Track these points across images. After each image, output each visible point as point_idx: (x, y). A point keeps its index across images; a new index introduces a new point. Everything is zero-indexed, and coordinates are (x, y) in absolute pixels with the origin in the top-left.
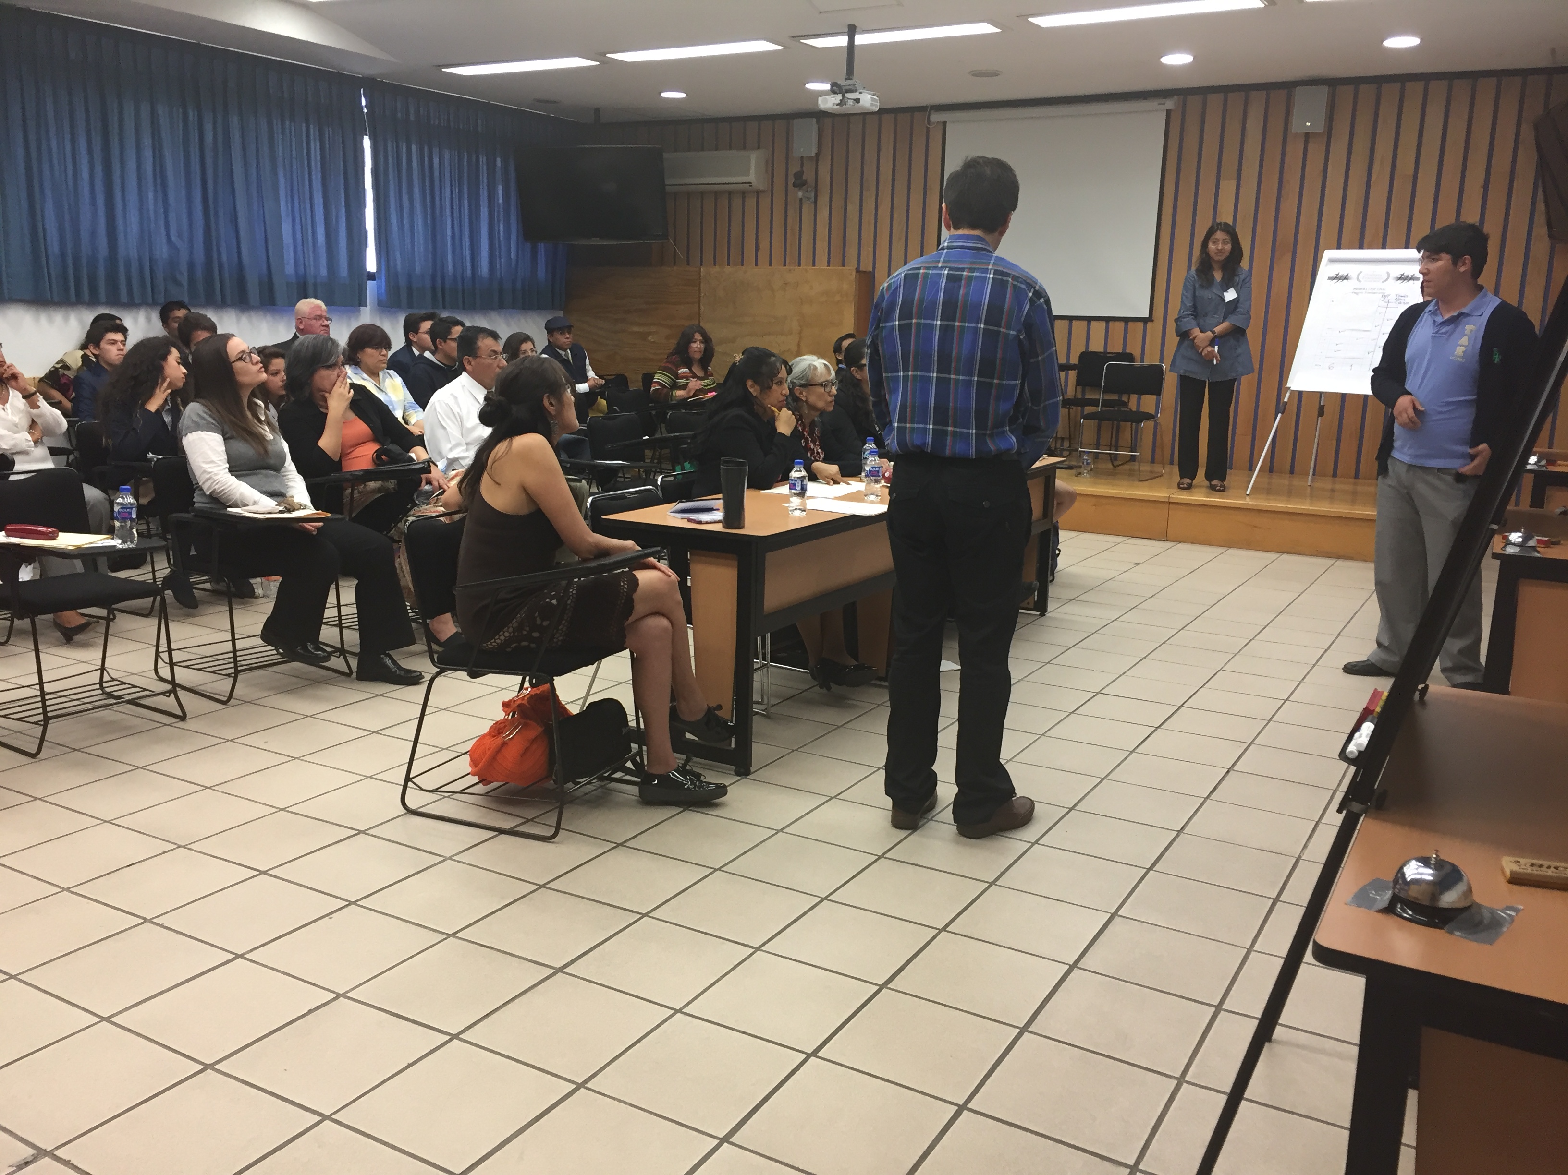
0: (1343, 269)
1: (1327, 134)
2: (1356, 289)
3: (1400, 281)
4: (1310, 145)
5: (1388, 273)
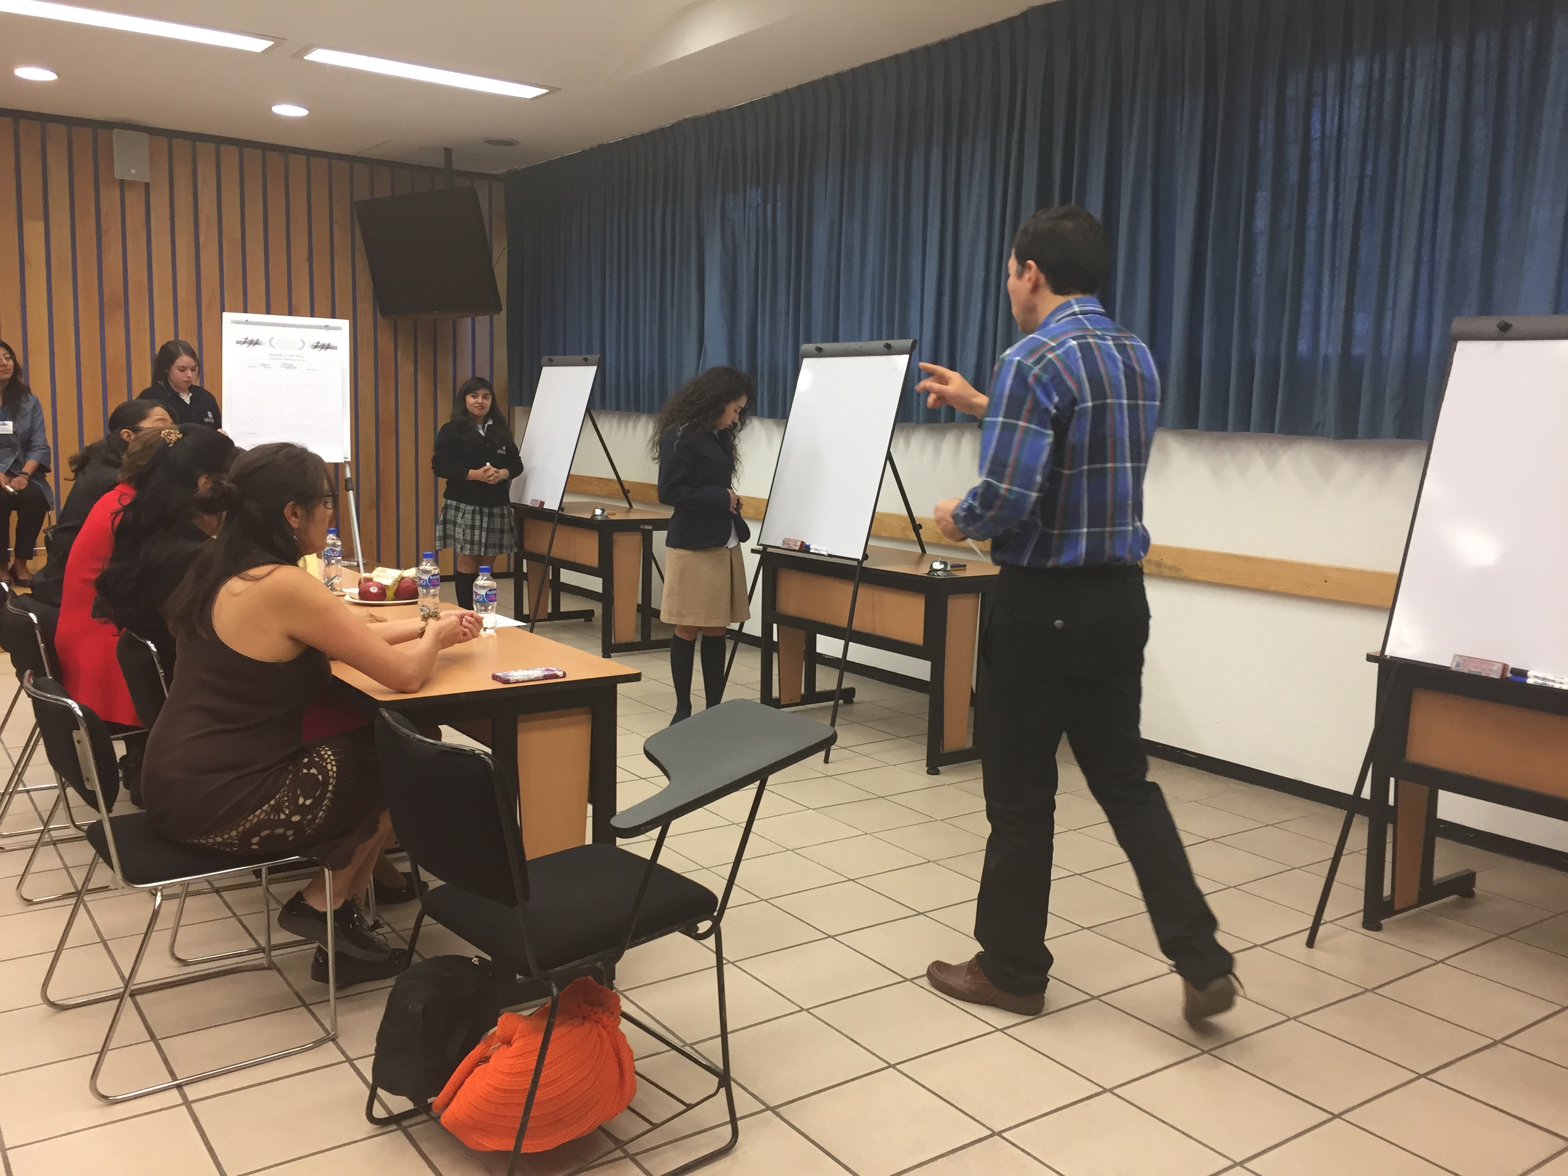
0: (253, 333)
1: (147, 186)
2: (272, 355)
3: (317, 350)
4: (127, 194)
5: (302, 340)
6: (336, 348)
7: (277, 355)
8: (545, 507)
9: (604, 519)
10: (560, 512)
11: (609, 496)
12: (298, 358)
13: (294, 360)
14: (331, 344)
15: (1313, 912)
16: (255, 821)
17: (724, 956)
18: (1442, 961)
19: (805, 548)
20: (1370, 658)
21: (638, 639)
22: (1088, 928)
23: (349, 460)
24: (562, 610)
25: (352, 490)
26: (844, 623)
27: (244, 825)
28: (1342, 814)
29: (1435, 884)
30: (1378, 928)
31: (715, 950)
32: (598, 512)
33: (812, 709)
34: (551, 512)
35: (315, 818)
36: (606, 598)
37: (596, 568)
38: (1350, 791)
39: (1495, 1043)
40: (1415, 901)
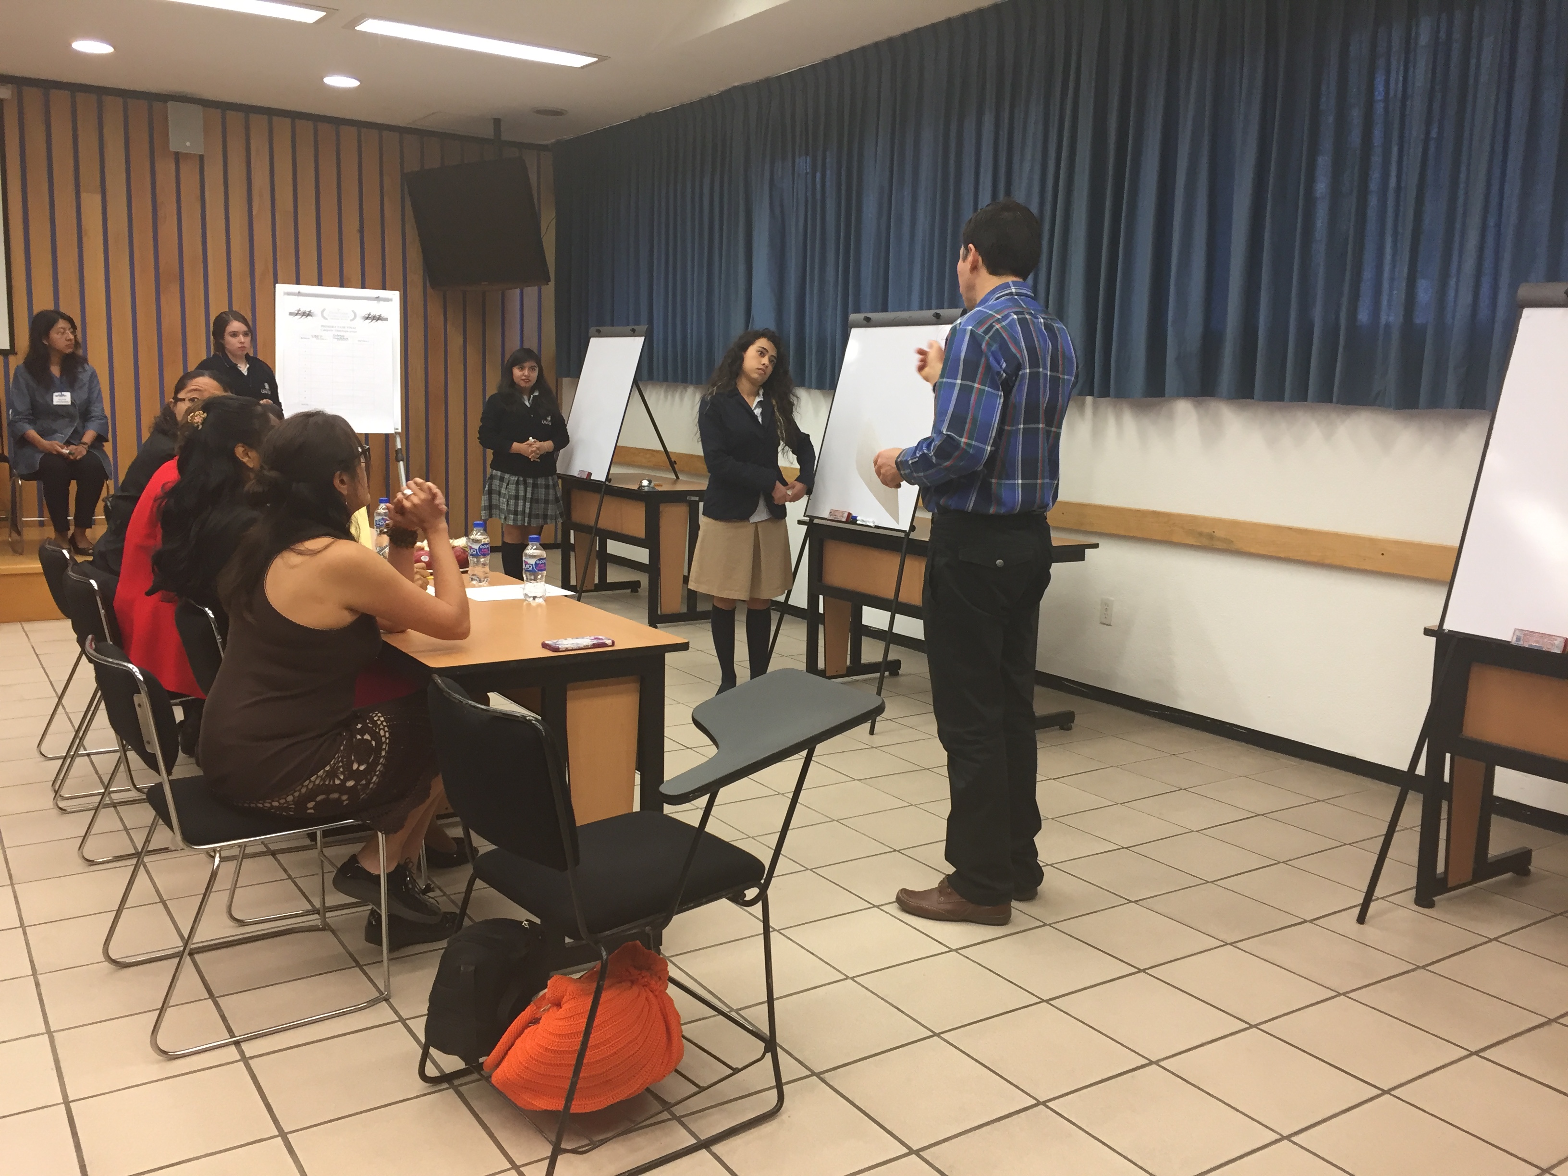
0: (305, 304)
1: (201, 157)
2: (324, 326)
3: (368, 321)
4: (181, 166)
5: (353, 311)
6: (386, 319)
7: (329, 327)
8: (592, 478)
9: (651, 490)
10: (607, 483)
11: (656, 467)
12: (349, 330)
13: (345, 332)
14: (382, 316)
15: (1365, 889)
16: (310, 787)
17: (770, 924)
18: (1496, 939)
19: (852, 519)
20: (1428, 632)
21: (684, 610)
22: (1136, 902)
23: (400, 430)
24: (608, 581)
25: (402, 461)
26: (891, 595)
27: (300, 790)
28: (1396, 790)
29: (1489, 861)
30: (1430, 905)
31: (762, 919)
32: (645, 483)
33: (858, 681)
34: (598, 484)
35: (369, 782)
36: (653, 569)
37: (642, 539)
38: (1405, 767)
39: (1550, 1022)
40: (1469, 878)
